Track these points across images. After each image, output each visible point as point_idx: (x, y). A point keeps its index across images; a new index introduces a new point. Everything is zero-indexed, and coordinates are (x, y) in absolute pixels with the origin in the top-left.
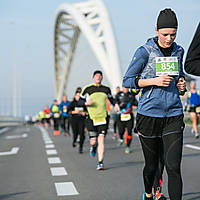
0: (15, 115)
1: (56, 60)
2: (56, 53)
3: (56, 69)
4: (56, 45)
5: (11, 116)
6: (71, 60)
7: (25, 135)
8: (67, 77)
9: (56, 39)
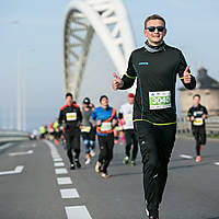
0: (19, 129)
1: (66, 66)
2: (66, 57)
3: (67, 76)
4: (66, 48)
5: (15, 130)
6: (83, 65)
7: (30, 152)
8: (78, 85)
9: (66, 40)
